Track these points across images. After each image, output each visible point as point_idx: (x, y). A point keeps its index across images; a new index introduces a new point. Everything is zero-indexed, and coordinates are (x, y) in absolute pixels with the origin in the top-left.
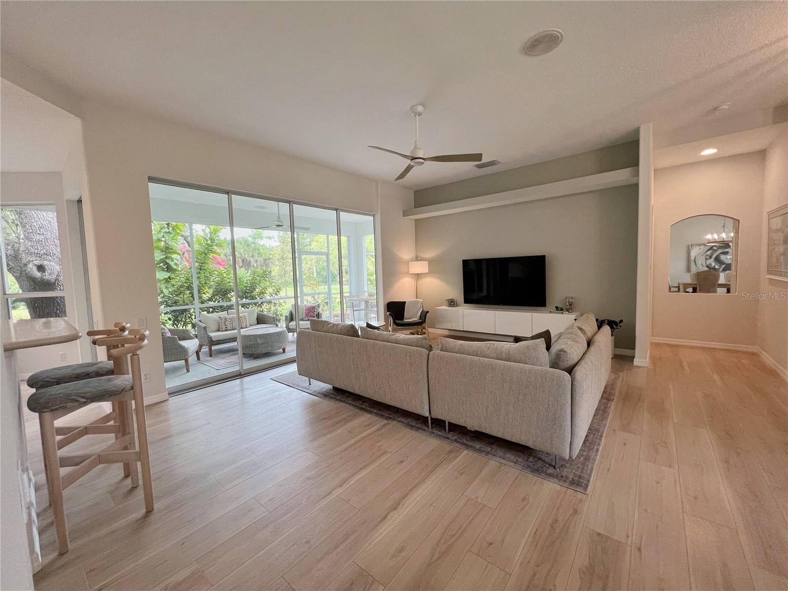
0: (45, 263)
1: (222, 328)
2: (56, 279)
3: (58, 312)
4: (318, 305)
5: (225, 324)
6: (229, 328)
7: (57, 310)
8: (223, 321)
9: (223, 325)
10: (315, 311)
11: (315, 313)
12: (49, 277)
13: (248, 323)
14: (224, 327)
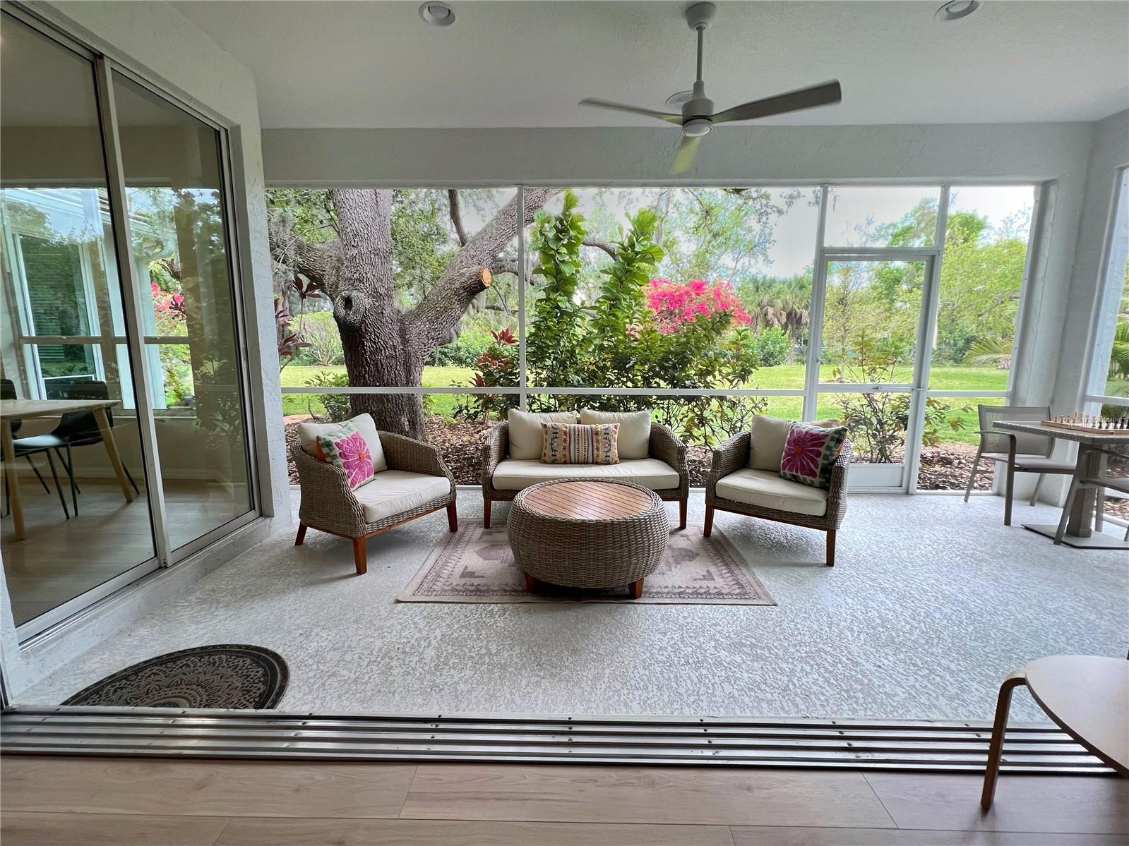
0: (354, 293)
1: (545, 455)
2: (363, 322)
3: (367, 375)
4: (838, 432)
5: (552, 444)
6: (559, 454)
7: (366, 373)
8: (549, 437)
9: (549, 447)
10: (818, 454)
12: (353, 318)
13: (615, 452)
14: (549, 452)
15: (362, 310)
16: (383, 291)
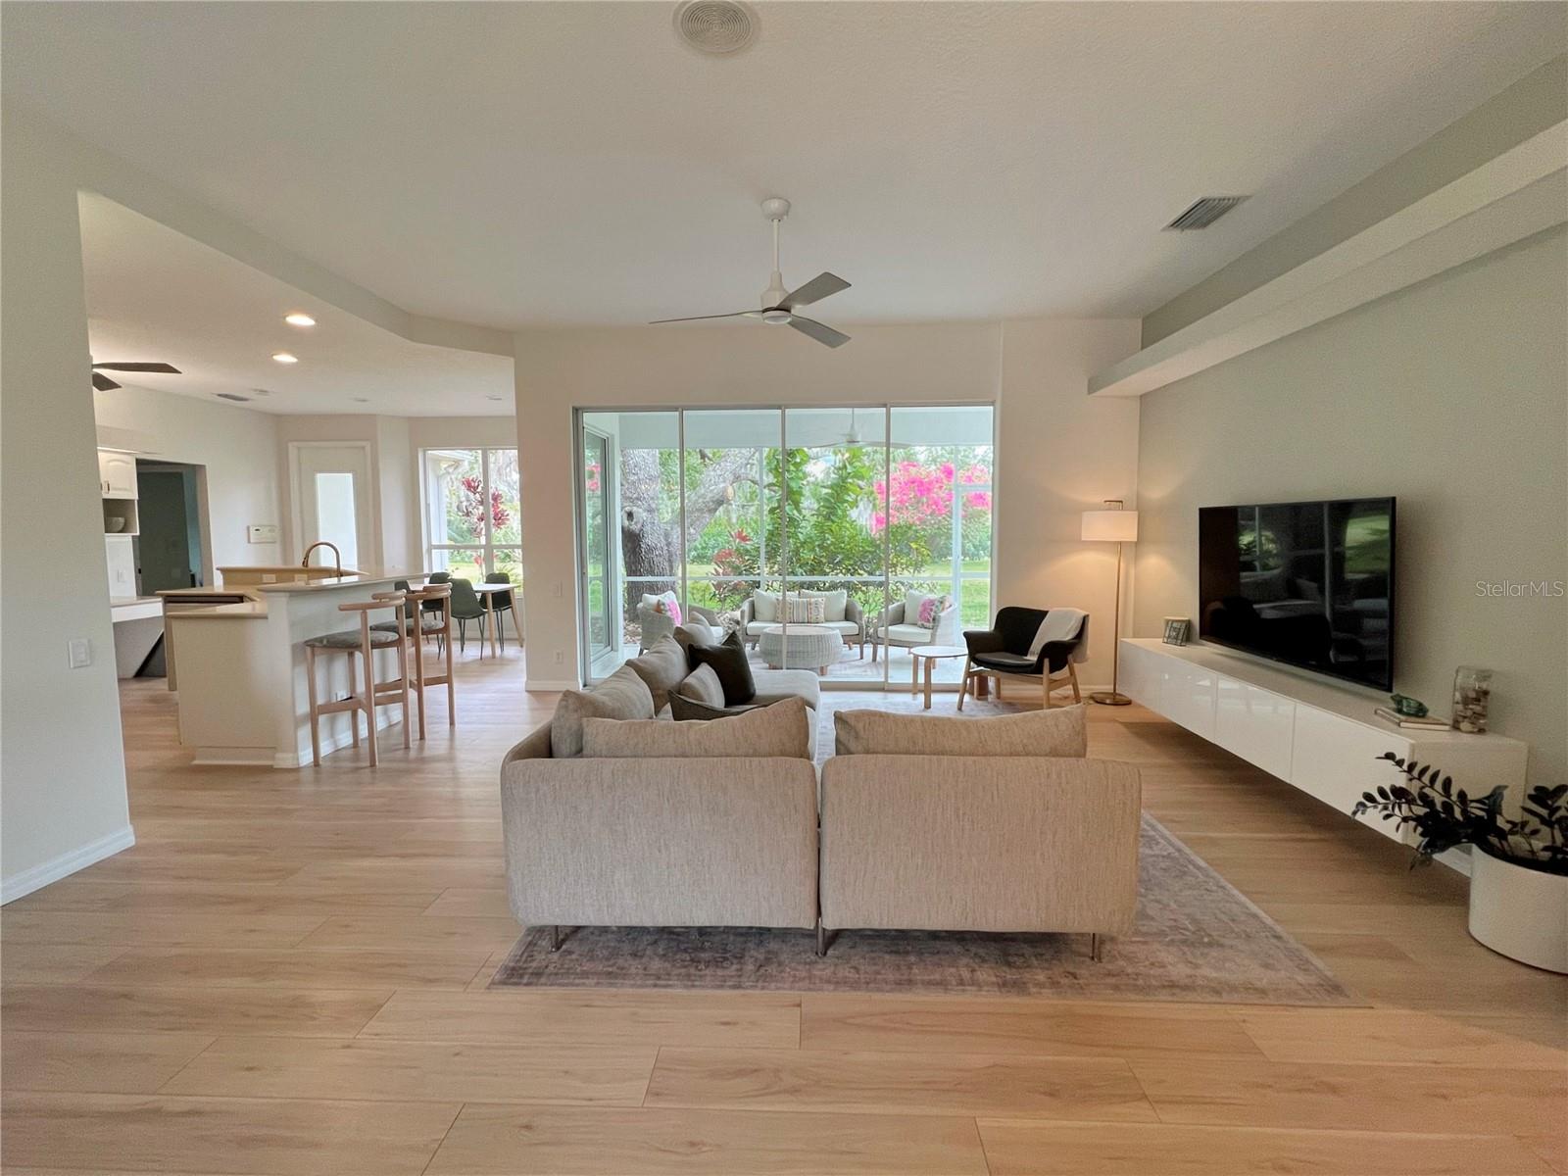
0: (635, 509)
2: (641, 530)
5: (783, 611)
6: (787, 617)
8: (780, 607)
9: (780, 612)
11: (932, 614)
12: (635, 527)
13: (822, 616)
14: (780, 615)
15: (641, 521)
16: (654, 506)
